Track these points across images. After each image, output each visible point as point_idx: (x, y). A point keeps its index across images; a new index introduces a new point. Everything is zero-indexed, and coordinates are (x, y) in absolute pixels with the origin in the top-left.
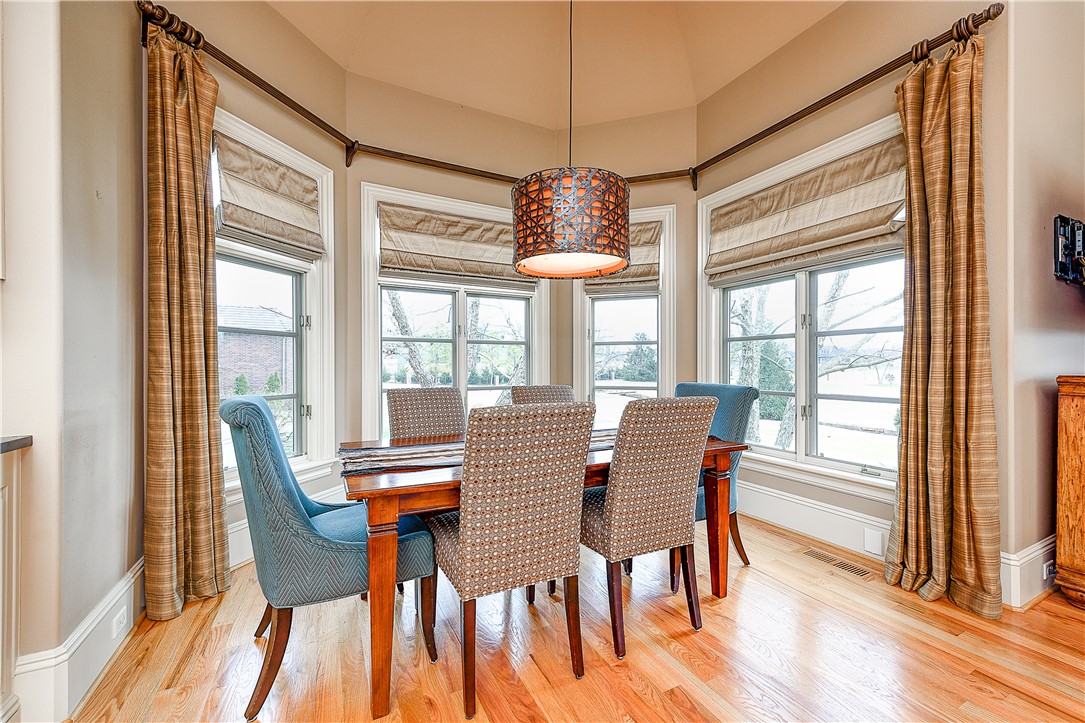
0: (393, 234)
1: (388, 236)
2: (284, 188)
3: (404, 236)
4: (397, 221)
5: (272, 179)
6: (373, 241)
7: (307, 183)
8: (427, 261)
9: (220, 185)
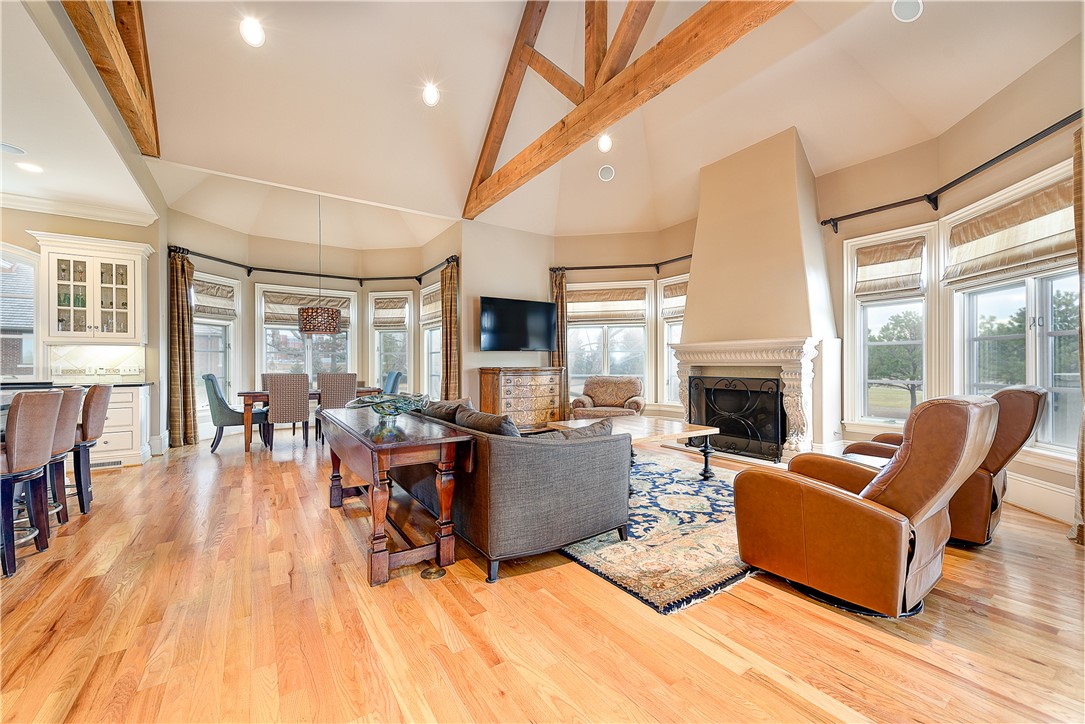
0: (271, 305)
1: (269, 308)
2: (219, 294)
3: (277, 306)
4: (273, 299)
5: (214, 291)
6: (261, 309)
7: (228, 289)
8: (288, 317)
9: (195, 299)
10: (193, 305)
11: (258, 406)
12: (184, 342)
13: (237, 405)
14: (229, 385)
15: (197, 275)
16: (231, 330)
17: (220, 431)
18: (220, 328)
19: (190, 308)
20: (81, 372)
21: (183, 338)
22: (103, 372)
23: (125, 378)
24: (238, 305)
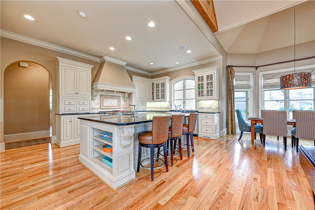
0: (266, 80)
2: (244, 79)
3: (269, 80)
5: (242, 79)
7: (248, 77)
9: (235, 83)
10: (234, 85)
11: (259, 124)
12: (231, 98)
13: (249, 123)
14: (248, 114)
15: (236, 74)
16: (249, 92)
17: (242, 133)
18: (245, 92)
19: (233, 86)
20: (204, 108)
21: (231, 97)
22: (208, 108)
23: (213, 110)
24: (252, 83)
